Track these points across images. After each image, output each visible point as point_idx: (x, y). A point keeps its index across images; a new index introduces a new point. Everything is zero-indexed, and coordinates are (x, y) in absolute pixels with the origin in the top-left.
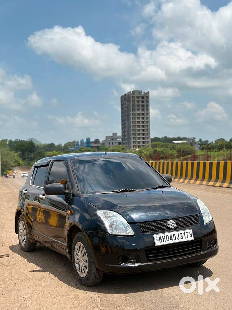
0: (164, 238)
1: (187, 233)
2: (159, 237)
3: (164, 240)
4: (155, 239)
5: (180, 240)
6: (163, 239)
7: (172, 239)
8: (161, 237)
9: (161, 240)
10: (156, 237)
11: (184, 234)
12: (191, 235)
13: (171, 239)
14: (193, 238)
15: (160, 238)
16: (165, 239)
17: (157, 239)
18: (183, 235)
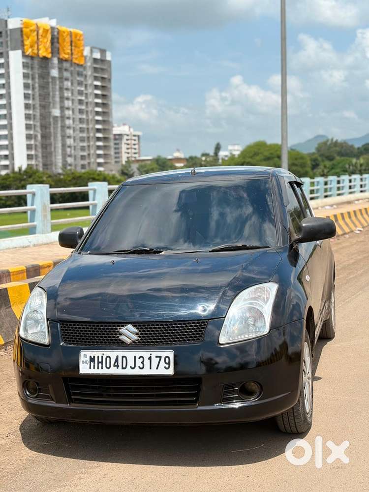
0: (100, 360)
1: (157, 357)
2: (90, 357)
3: (100, 365)
4: (82, 359)
5: (137, 372)
6: (99, 363)
7: (118, 366)
8: (94, 357)
9: (92, 364)
10: (85, 355)
11: (150, 358)
12: (169, 364)
13: (114, 366)
14: (170, 372)
15: (92, 360)
16: (102, 362)
17: (85, 359)
18: (147, 362)
